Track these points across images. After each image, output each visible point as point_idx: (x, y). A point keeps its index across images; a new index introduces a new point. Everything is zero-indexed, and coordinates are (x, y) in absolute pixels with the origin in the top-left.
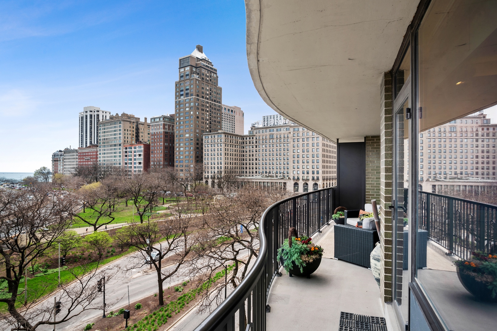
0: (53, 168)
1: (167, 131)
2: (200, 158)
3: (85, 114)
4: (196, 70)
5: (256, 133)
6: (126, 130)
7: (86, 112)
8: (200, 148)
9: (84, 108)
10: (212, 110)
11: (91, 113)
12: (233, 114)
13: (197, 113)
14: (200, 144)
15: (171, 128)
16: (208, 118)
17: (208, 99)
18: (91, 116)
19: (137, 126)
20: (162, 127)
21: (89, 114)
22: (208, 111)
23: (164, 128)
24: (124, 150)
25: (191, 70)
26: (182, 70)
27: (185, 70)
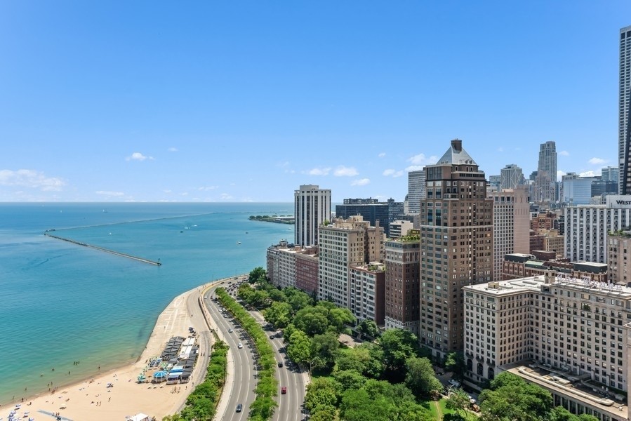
0: (268, 266)
1: (409, 262)
2: (459, 316)
3: (301, 195)
4: (452, 184)
5: (556, 293)
6: (353, 245)
7: (303, 192)
8: (459, 302)
9: (301, 186)
10: (477, 239)
11: (308, 194)
12: (511, 203)
13: (454, 251)
14: (458, 296)
15: (414, 257)
16: (470, 253)
17: (470, 224)
18: (308, 197)
19: (366, 233)
20: (401, 257)
21: (306, 195)
22: (470, 243)
23: (404, 259)
24: (351, 273)
25: (444, 185)
26: (430, 184)
27: (434, 184)
